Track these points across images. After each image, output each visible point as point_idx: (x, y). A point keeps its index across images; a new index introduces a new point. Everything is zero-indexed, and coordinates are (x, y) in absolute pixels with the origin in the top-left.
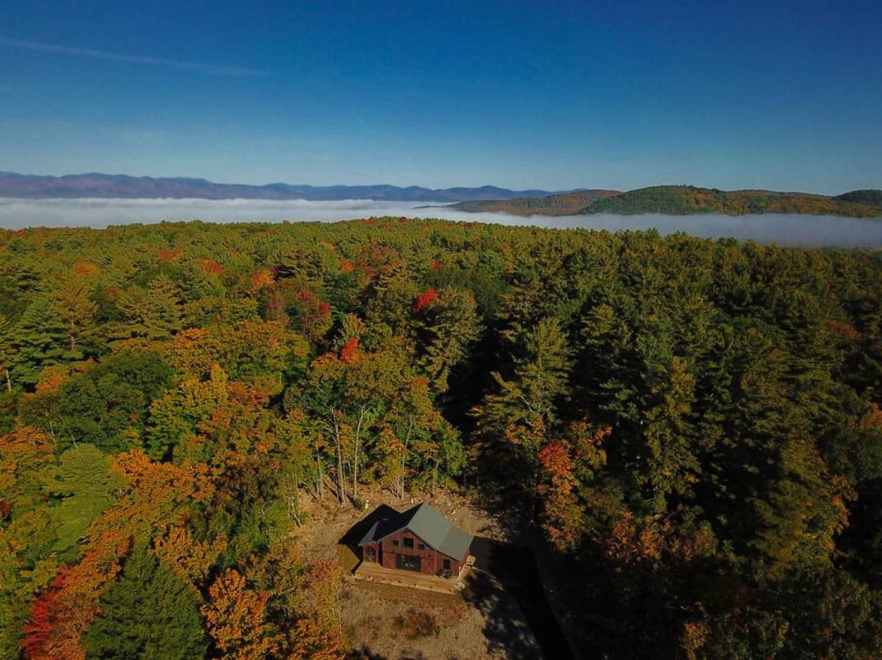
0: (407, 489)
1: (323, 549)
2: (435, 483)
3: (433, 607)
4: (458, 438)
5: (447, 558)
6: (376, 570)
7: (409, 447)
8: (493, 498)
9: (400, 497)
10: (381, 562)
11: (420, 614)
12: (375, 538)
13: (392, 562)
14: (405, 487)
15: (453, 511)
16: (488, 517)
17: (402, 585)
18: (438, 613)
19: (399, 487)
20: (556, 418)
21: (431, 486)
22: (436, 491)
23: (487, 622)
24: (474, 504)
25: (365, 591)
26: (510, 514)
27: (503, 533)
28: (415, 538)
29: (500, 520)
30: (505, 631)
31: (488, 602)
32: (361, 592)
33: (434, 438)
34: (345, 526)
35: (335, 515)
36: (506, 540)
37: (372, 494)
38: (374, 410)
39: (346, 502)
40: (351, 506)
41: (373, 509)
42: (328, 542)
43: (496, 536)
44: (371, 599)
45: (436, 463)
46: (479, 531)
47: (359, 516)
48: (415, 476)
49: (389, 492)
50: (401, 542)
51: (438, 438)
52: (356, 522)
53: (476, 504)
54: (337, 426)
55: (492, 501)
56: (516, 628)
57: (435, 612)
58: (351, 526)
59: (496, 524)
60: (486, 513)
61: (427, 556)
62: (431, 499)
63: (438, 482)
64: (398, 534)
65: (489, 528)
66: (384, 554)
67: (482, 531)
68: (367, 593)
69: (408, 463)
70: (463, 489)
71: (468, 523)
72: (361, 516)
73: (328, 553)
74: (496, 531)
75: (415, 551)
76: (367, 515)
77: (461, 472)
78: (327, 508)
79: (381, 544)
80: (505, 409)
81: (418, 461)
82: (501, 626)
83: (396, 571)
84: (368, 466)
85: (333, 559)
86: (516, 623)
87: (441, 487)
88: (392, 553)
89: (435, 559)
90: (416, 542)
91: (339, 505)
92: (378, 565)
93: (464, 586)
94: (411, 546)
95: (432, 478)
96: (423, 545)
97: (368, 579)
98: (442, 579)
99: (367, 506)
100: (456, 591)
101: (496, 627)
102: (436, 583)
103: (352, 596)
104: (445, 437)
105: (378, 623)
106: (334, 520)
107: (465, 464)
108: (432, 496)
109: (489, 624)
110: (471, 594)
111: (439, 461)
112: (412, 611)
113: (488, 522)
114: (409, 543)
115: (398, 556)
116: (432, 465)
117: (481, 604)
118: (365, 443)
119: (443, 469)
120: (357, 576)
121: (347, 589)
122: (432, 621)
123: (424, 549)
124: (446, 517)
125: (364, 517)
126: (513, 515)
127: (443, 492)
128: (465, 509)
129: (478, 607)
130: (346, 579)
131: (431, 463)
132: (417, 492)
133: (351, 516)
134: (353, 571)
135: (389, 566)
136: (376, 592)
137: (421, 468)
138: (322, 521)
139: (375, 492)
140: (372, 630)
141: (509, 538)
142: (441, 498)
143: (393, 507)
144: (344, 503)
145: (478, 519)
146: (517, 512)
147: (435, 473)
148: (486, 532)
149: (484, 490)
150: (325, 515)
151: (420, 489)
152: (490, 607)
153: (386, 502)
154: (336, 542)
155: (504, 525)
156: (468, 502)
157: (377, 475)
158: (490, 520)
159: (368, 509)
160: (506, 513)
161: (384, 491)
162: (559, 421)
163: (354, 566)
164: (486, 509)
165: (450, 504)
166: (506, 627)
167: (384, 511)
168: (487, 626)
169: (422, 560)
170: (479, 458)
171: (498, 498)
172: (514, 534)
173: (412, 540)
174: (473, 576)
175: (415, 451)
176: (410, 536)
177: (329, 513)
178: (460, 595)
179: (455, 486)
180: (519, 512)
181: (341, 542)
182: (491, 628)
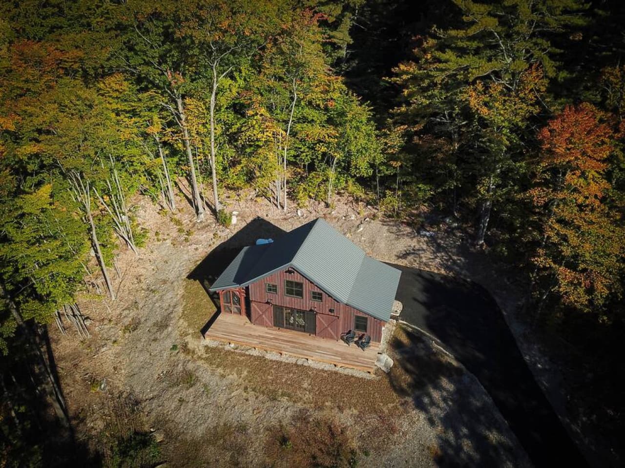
0: (292, 196)
1: (164, 287)
2: (330, 188)
3: (341, 409)
4: (369, 120)
5: (361, 315)
6: (242, 331)
7: (294, 134)
8: (417, 209)
9: (283, 208)
10: (249, 315)
11: (318, 424)
12: (239, 280)
13: (268, 317)
14: (289, 194)
15: (358, 227)
16: (410, 235)
17: (283, 359)
18: (350, 422)
19: (282, 194)
20: (559, 69)
21: (326, 192)
22: (332, 198)
23: (439, 437)
24: (389, 216)
25: (220, 370)
26: (446, 231)
27: (438, 260)
28: (304, 281)
29: (432, 240)
30: (476, 456)
31: (436, 395)
32: (213, 374)
33: (330, 121)
34: (200, 250)
35: (189, 233)
36: (443, 271)
37: (242, 203)
38: (236, 74)
39: (205, 215)
40: (212, 219)
41: (244, 224)
42: (172, 277)
43: (426, 265)
44: (230, 387)
45: (333, 158)
46: (399, 257)
47: (223, 234)
48: (302, 179)
49: (266, 201)
50: (281, 288)
51: (338, 120)
52: (218, 243)
53: (392, 217)
54: (180, 101)
55: (415, 212)
56: (495, 448)
57: (345, 418)
58: (210, 250)
59: (425, 247)
60: (409, 230)
61: (327, 311)
62: (326, 211)
63: (335, 186)
64: (276, 276)
65: (414, 252)
66: (253, 305)
67: (405, 256)
68: (223, 376)
69: (292, 159)
70: (371, 196)
71: (382, 245)
72: (226, 234)
73: (169, 295)
74: (426, 256)
75: (306, 303)
76: (235, 232)
77: (371, 172)
78: (178, 222)
79: (247, 288)
80: (459, 60)
81: (306, 157)
82: (467, 445)
83: (275, 332)
84: (234, 163)
85: (175, 307)
86: (494, 437)
87: (339, 193)
88: (268, 303)
89: (341, 316)
90: (307, 289)
91: (195, 219)
92: (245, 318)
93: (391, 362)
94: (300, 294)
95: (327, 180)
96: (319, 295)
97: (227, 347)
98: (352, 349)
99: (234, 220)
100: (378, 371)
101: (459, 449)
102: (343, 356)
103: (197, 380)
104: (349, 116)
105: (240, 439)
106: (186, 240)
107: (380, 158)
108: (327, 205)
109: (444, 443)
110: (406, 379)
111: (338, 156)
112: (301, 417)
113: (414, 243)
114: (295, 289)
115: (278, 309)
116: (328, 163)
117: (426, 400)
118: (227, 130)
119: (345, 168)
120: (207, 341)
121: (190, 366)
122: (339, 439)
123: (321, 299)
124: (348, 235)
125: (230, 236)
126: (450, 232)
127: (343, 200)
128: (376, 224)
129: (420, 406)
130: (190, 346)
131: (327, 159)
132: (306, 201)
133: (212, 235)
134: (204, 331)
135: (262, 323)
136: (239, 373)
137: (311, 167)
138: (169, 242)
139: (246, 201)
140: (229, 454)
141: (447, 268)
142: (341, 207)
143: (272, 222)
144: (202, 216)
145: (397, 239)
146: (456, 228)
147: (332, 173)
148: (410, 258)
149: (406, 197)
150: (174, 234)
151: (310, 197)
152: (442, 405)
153: (262, 214)
154: (185, 275)
155: (439, 248)
156: (380, 214)
157: (250, 177)
158: (415, 240)
159: (236, 224)
160: (439, 229)
161: (259, 199)
162: (563, 75)
163: (207, 320)
164: (408, 224)
165: (353, 217)
166: (477, 449)
167: (259, 226)
168: (441, 447)
169: (318, 316)
170: (403, 149)
171: (424, 208)
172: (454, 262)
173: (300, 285)
174: (404, 339)
175: (302, 141)
176: (296, 278)
177: (180, 230)
178: (386, 381)
179: (360, 192)
180: (457, 228)
181: (192, 276)
182: (450, 452)
